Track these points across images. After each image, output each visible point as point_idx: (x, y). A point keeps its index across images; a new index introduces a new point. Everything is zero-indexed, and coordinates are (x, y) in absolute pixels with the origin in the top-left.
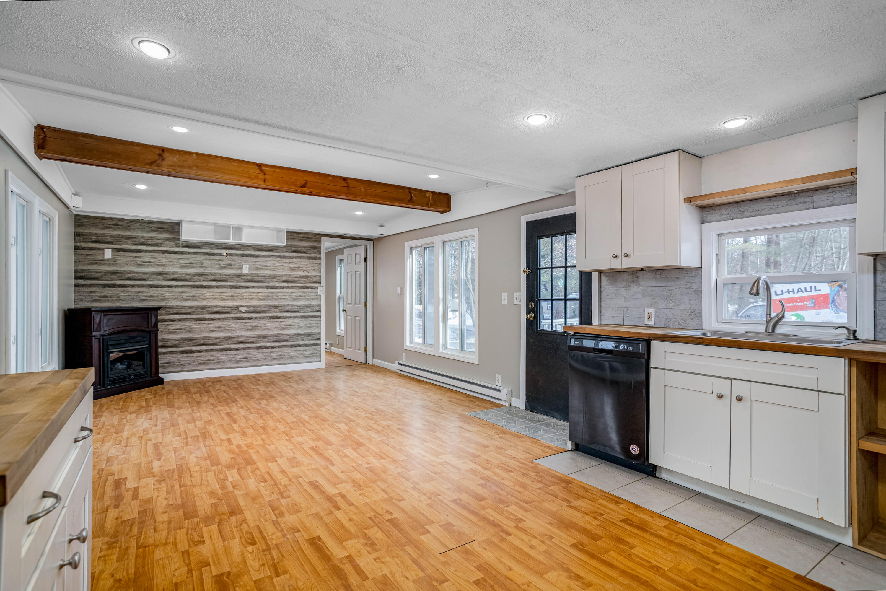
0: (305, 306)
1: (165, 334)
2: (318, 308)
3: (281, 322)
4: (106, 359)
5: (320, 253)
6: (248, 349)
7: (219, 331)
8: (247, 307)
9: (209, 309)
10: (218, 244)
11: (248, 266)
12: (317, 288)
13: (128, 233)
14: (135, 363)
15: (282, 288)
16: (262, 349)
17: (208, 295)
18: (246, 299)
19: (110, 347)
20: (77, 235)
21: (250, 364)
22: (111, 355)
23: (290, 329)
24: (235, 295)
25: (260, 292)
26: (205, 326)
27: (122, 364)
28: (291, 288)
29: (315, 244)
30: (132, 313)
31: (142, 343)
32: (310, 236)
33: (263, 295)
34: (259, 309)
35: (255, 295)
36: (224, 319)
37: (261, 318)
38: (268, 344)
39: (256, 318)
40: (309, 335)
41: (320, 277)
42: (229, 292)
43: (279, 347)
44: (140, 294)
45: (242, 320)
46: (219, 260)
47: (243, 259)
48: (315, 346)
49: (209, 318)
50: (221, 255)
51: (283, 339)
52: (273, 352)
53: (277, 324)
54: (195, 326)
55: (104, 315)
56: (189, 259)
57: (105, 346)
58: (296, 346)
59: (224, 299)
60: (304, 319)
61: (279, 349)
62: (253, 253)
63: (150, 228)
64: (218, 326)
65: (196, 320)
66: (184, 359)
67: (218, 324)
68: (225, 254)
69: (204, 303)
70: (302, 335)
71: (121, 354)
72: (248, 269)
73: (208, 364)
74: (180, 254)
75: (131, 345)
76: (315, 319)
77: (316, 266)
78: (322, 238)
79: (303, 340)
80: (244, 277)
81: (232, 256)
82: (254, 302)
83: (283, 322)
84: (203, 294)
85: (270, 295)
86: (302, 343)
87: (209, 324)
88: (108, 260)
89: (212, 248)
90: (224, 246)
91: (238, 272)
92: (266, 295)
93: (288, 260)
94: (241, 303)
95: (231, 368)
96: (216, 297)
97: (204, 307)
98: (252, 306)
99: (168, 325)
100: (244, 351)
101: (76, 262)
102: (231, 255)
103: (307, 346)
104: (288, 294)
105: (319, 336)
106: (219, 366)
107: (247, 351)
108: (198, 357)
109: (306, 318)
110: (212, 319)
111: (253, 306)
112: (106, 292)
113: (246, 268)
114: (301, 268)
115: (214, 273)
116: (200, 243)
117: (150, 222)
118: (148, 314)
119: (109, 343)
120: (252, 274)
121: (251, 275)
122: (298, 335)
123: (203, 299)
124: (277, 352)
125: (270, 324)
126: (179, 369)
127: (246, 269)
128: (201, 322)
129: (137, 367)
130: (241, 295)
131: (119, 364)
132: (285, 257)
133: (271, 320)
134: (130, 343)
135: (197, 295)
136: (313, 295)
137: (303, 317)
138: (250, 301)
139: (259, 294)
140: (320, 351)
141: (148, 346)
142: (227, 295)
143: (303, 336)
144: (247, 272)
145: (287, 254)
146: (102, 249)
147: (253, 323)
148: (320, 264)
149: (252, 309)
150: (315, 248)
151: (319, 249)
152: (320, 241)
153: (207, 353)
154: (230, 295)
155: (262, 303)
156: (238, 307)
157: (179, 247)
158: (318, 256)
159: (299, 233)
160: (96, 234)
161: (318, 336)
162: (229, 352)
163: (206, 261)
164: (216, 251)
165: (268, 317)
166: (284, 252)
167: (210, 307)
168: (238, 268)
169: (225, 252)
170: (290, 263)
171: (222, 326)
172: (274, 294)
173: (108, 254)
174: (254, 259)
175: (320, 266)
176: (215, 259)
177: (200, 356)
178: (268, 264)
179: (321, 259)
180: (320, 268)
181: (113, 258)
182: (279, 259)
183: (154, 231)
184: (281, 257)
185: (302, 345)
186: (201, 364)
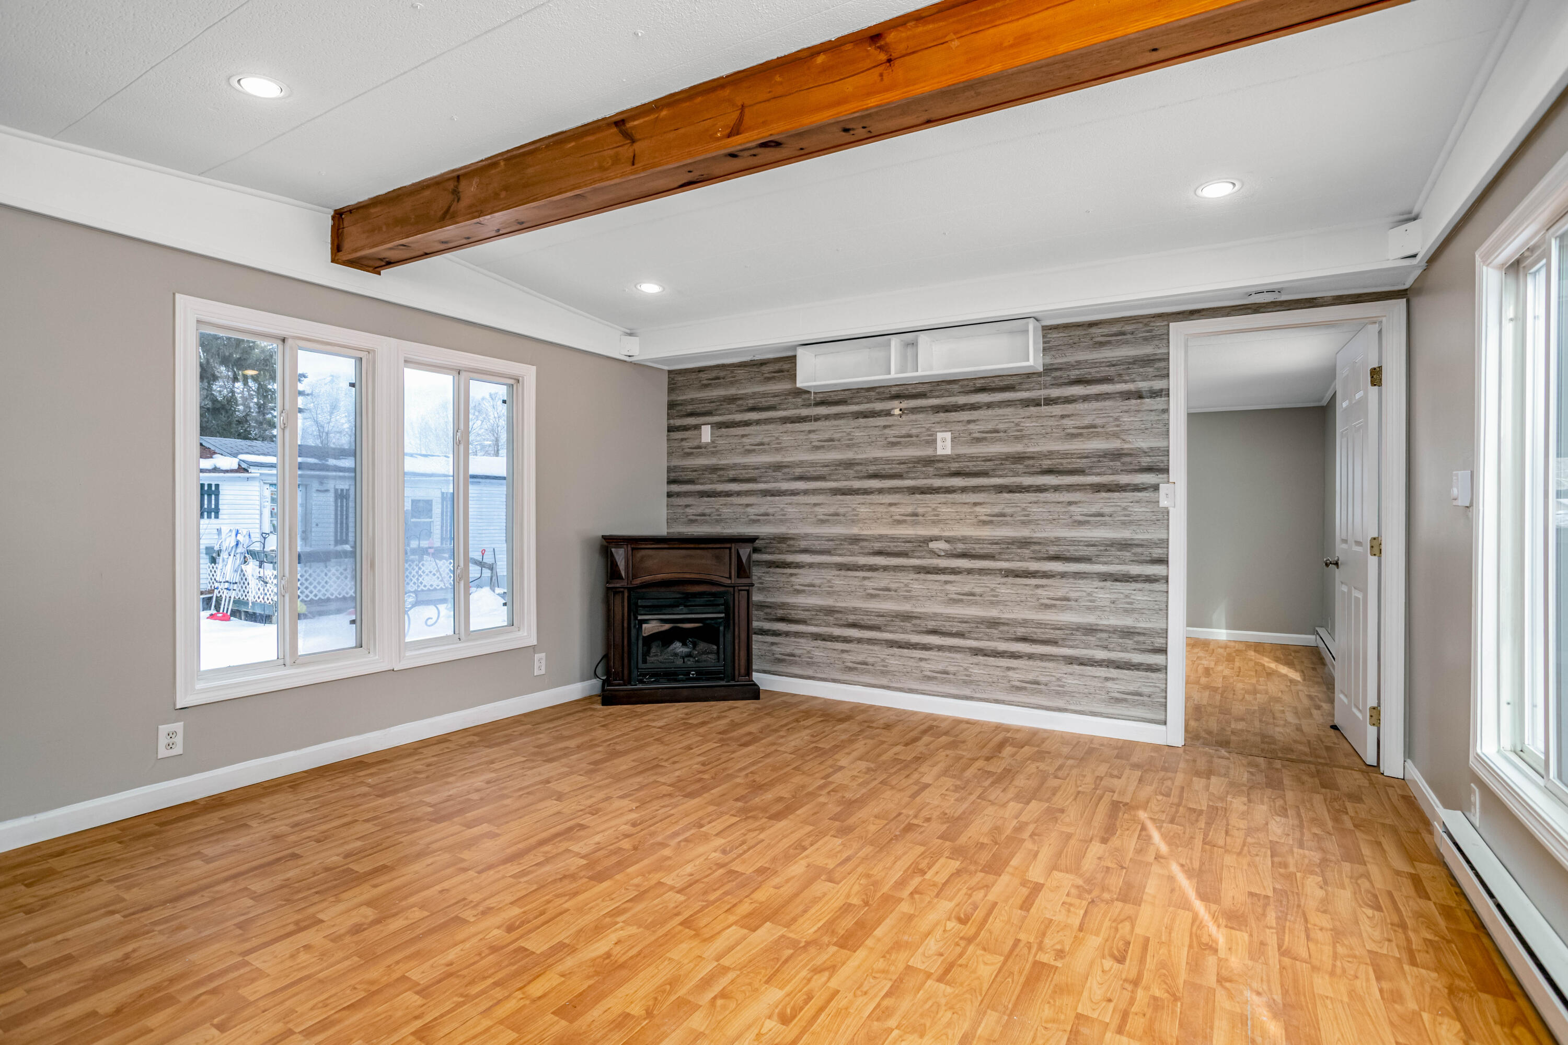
0: (1112, 545)
1: (788, 593)
2: (1159, 551)
3: (1037, 586)
4: (634, 632)
5: (1166, 377)
6: (950, 651)
7: (886, 599)
8: (948, 540)
9: (865, 544)
10: (882, 390)
11: (948, 435)
12: (1156, 488)
13: (732, 391)
14: (702, 647)
15: (1040, 489)
16: (985, 655)
17: (863, 511)
18: (945, 522)
19: (641, 611)
20: (671, 405)
21: (954, 691)
22: (644, 626)
23: (1063, 609)
24: (920, 510)
25: (980, 504)
26: (856, 582)
28: (1068, 491)
29: (1147, 350)
30: (692, 546)
31: (711, 609)
32: (1128, 328)
33: (988, 510)
34: (978, 549)
35: (967, 510)
36: (896, 568)
37: (982, 572)
38: (1002, 646)
39: (970, 572)
40: (1128, 633)
41: (1167, 452)
42: (907, 504)
43: (1031, 657)
44: (749, 510)
45: (937, 574)
46: (885, 427)
47: (937, 420)
48: (1147, 670)
49: (865, 566)
50: (888, 413)
51: (1044, 637)
52: (1014, 669)
53: (1027, 591)
54: (839, 581)
55: (633, 549)
56: (826, 430)
57: (633, 607)
58: (1082, 662)
59: (895, 521)
60: (1108, 584)
61: (1031, 663)
63: (763, 374)
64: (883, 584)
65: (841, 567)
66: (819, 651)
67: (883, 580)
68: (897, 412)
69: (855, 531)
70: (1102, 631)
71: (667, 626)
72: (949, 443)
73: (864, 672)
74: (811, 421)
75: (685, 610)
76: (1147, 586)
77: (1153, 417)
78: (1171, 324)
79: (1106, 648)
80: (940, 465)
81: (913, 413)
82: (966, 528)
83: (1043, 586)
84: (854, 510)
85: (1008, 510)
86: (1100, 654)
87: (865, 578)
88: (707, 446)
89: (870, 401)
90: (894, 391)
91: (926, 452)
92: (997, 510)
93: (1057, 410)
94: (935, 531)
95: (911, 691)
96: (880, 515)
97: (855, 540)
98: (959, 540)
99: (792, 575)
100: (941, 654)
101: (670, 454)
102: (914, 410)
103: (1118, 667)
104: (1059, 509)
105: (1163, 641)
106: (884, 681)
107: (947, 654)
108: (843, 651)
109: (1116, 580)
110: (873, 568)
111: (963, 539)
112: (704, 505)
113: (944, 440)
114: (1099, 430)
115: (876, 460)
116: (846, 393)
117: (763, 363)
118: (730, 549)
119: (640, 602)
120: (959, 456)
121: (957, 458)
122: (1091, 630)
123: (853, 521)
124: (1024, 671)
125: (1006, 589)
126: (810, 672)
127: (944, 445)
128: (850, 573)
129: (704, 657)
130: (935, 510)
132: (1049, 401)
133: (1010, 580)
134: (686, 606)
135: (842, 511)
136: (1138, 511)
137: (1105, 577)
138: (956, 527)
139: (978, 509)
140: (1164, 690)
141: (723, 615)
142: (902, 510)
143: (1104, 635)
144: (948, 451)
145: (1053, 393)
146: (697, 427)
147: (964, 583)
148: (1166, 411)
149: (960, 547)
150: (1147, 361)
151: (1162, 364)
152: (1165, 337)
153: (860, 646)
154: (910, 510)
155: (986, 532)
156: (926, 541)
157: (809, 405)
158: (1158, 385)
159: (1091, 324)
160: (692, 401)
161: (1159, 642)
162: (906, 651)
163: (859, 430)
164: (879, 406)
165: (1001, 570)
166: (1046, 388)
167: (866, 540)
168: (927, 442)
169: (896, 407)
170: (1063, 417)
171: (893, 586)
172: (1019, 509)
173: (706, 434)
174: (965, 416)
175: (1165, 416)
176: (878, 424)
177: (847, 651)
178: (1001, 426)
179: (1168, 395)
180: (1167, 425)
181: (713, 442)
182: (1033, 410)
183: (768, 379)
184: (1036, 403)
185: (1104, 661)
186: (851, 669)
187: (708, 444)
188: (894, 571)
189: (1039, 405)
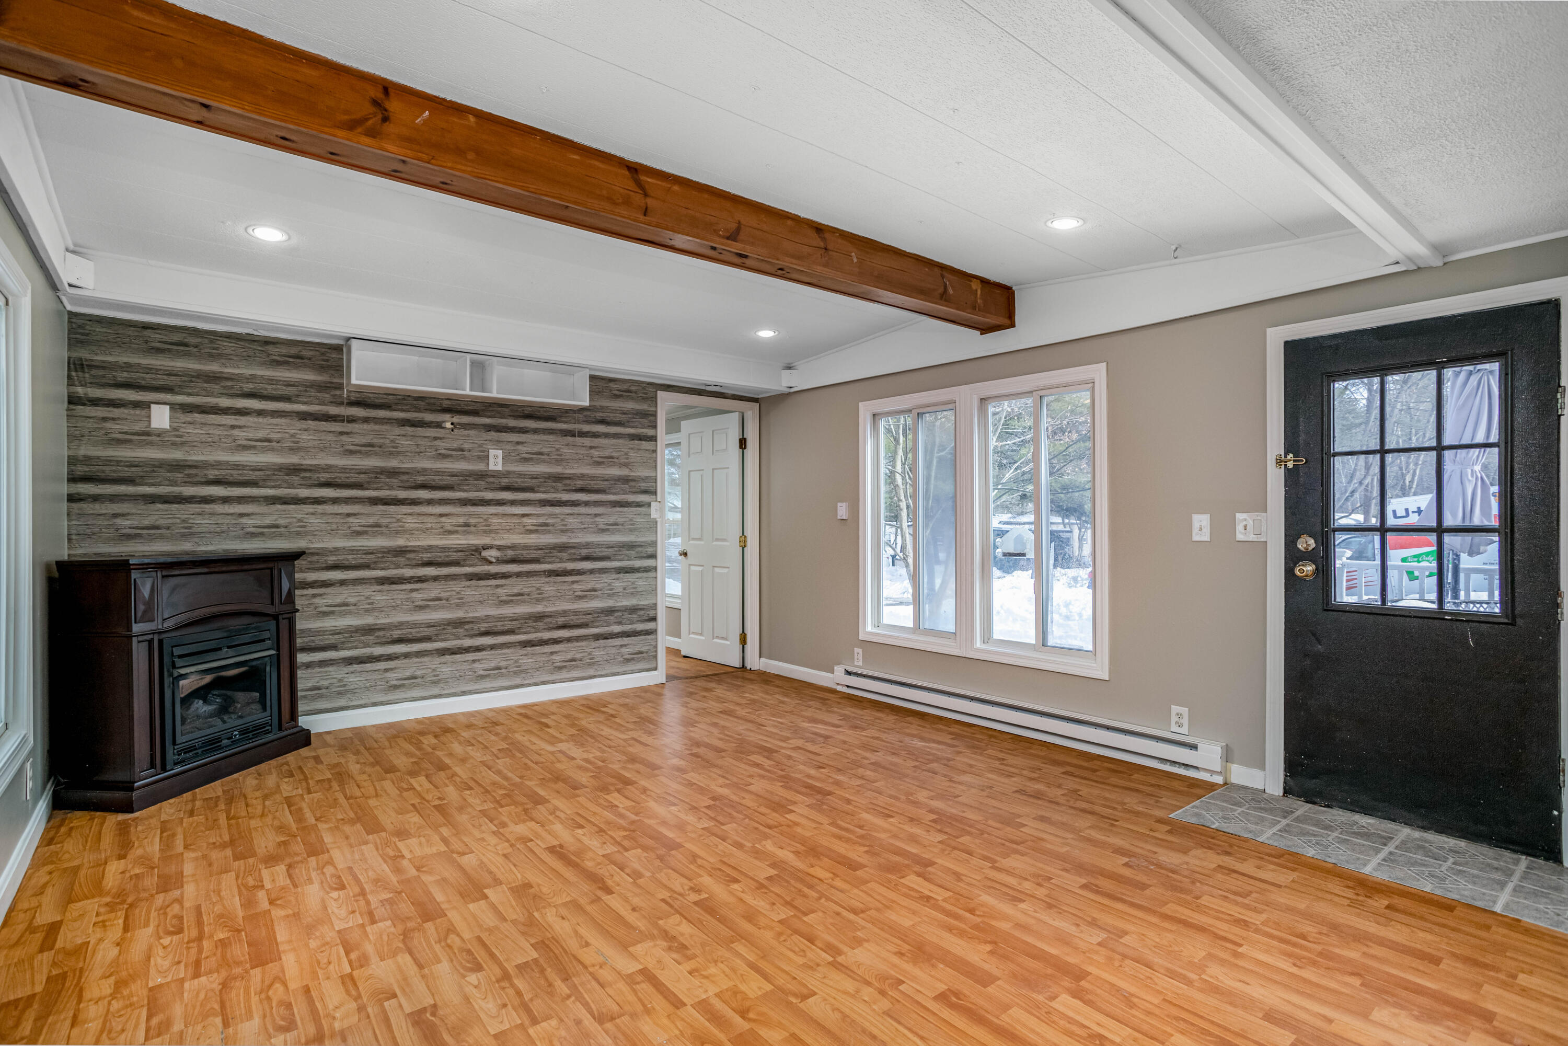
0: (623, 546)
1: (310, 617)
2: (651, 549)
3: (573, 582)
4: (168, 694)
5: (655, 427)
6: (502, 648)
7: (436, 608)
8: (499, 548)
9: (412, 555)
10: (432, 401)
11: (500, 453)
12: (649, 505)
13: (213, 367)
14: (241, 697)
15: (575, 504)
16: (533, 646)
17: (410, 522)
18: (496, 531)
19: (179, 663)
20: (78, 366)
21: (504, 683)
22: (182, 683)
23: (592, 598)
24: (472, 521)
25: (527, 515)
26: (402, 596)
27: (205, 701)
28: (595, 506)
29: (644, 406)
30: (234, 568)
31: (258, 647)
32: (633, 388)
33: (533, 520)
34: (525, 554)
35: (515, 520)
36: (447, 578)
37: (529, 574)
38: (547, 635)
39: (518, 575)
40: (634, 610)
42: (458, 515)
43: (569, 640)
44: (244, 520)
45: (488, 579)
46: (435, 438)
47: (489, 438)
48: (645, 634)
49: (412, 578)
51: (579, 622)
52: (556, 652)
53: (566, 587)
54: (381, 596)
55: (163, 577)
56: (363, 433)
57: (167, 659)
58: (605, 637)
59: (446, 531)
60: (621, 575)
61: (569, 645)
62: (512, 423)
63: (268, 355)
64: (433, 594)
65: (383, 581)
66: (354, 677)
67: (434, 590)
68: (448, 425)
69: (400, 542)
70: (618, 611)
71: (208, 679)
72: (500, 460)
73: (411, 687)
74: (343, 421)
75: (231, 652)
76: (645, 575)
77: (647, 455)
78: (658, 392)
79: (620, 623)
80: (491, 479)
81: (465, 429)
82: (514, 537)
83: (577, 582)
84: (399, 520)
85: (550, 521)
86: (617, 629)
87: (412, 591)
88: (160, 433)
89: (418, 410)
90: (446, 404)
91: (480, 467)
92: (541, 520)
93: (587, 441)
94: (487, 540)
95: (464, 693)
96: (429, 526)
97: (401, 552)
98: (509, 547)
99: (314, 596)
100: (493, 652)
101: (74, 438)
102: (466, 426)
103: (628, 636)
104: (588, 519)
105: (654, 612)
106: (434, 691)
107: (500, 651)
108: (386, 670)
109: (627, 572)
110: (420, 580)
111: (513, 547)
112: (157, 514)
113: (496, 457)
114: (615, 460)
115: (425, 470)
116: (390, 397)
117: (270, 341)
118: (272, 569)
119: (177, 651)
120: (509, 472)
121: (507, 474)
122: (610, 611)
123: (398, 533)
124: (565, 652)
125: (549, 587)
126: (342, 702)
127: (496, 461)
128: (394, 587)
129: (247, 709)
130: (486, 520)
131: (201, 702)
132: (582, 434)
133: (552, 579)
134: (229, 647)
135: (384, 521)
136: (638, 521)
137: (619, 570)
138: (506, 536)
139: (525, 520)
140: (656, 647)
141: (272, 652)
142: (454, 520)
143: (619, 614)
144: (499, 467)
145: (586, 428)
146: (146, 405)
147: (513, 586)
148: (655, 451)
149: (510, 553)
150: (644, 415)
151: (652, 418)
152: (654, 400)
153: (407, 661)
154: (461, 520)
155: (532, 540)
156: (477, 550)
157: (341, 404)
158: (650, 432)
159: (611, 380)
160: (130, 367)
161: (652, 613)
162: (459, 656)
163: (403, 438)
164: (429, 417)
165: (545, 571)
166: (579, 423)
167: (414, 551)
168: (479, 457)
169: (448, 421)
170: (591, 448)
171: (444, 595)
172: (559, 520)
173: (161, 417)
174: (514, 437)
175: (654, 455)
176: (428, 435)
177: (391, 669)
178: (545, 450)
179: (656, 441)
180: (656, 461)
181: (174, 429)
182: (570, 439)
183: (278, 363)
184: (572, 434)
185: (619, 633)
186: (396, 687)
187: (164, 431)
188: (446, 580)
189: (574, 436)
